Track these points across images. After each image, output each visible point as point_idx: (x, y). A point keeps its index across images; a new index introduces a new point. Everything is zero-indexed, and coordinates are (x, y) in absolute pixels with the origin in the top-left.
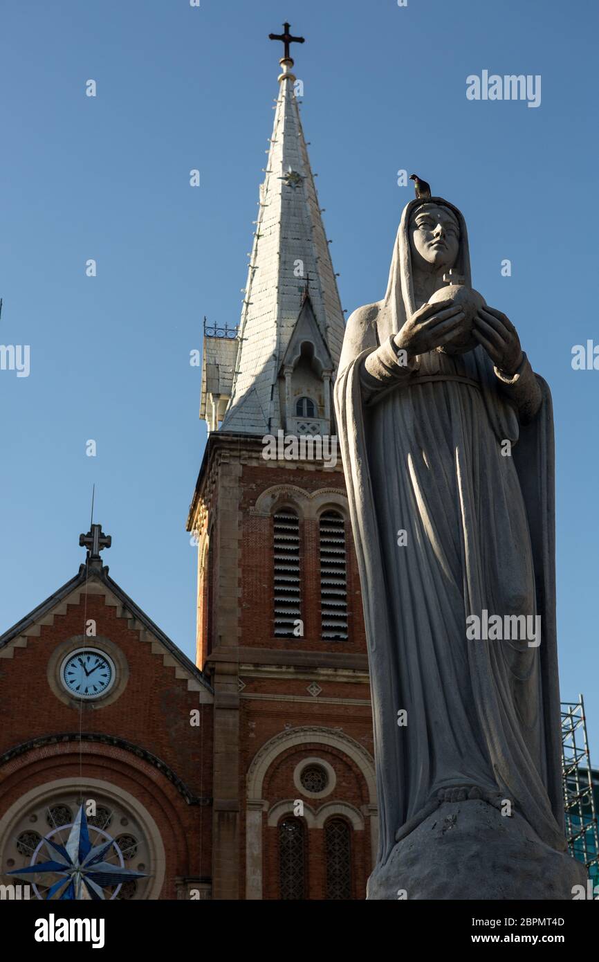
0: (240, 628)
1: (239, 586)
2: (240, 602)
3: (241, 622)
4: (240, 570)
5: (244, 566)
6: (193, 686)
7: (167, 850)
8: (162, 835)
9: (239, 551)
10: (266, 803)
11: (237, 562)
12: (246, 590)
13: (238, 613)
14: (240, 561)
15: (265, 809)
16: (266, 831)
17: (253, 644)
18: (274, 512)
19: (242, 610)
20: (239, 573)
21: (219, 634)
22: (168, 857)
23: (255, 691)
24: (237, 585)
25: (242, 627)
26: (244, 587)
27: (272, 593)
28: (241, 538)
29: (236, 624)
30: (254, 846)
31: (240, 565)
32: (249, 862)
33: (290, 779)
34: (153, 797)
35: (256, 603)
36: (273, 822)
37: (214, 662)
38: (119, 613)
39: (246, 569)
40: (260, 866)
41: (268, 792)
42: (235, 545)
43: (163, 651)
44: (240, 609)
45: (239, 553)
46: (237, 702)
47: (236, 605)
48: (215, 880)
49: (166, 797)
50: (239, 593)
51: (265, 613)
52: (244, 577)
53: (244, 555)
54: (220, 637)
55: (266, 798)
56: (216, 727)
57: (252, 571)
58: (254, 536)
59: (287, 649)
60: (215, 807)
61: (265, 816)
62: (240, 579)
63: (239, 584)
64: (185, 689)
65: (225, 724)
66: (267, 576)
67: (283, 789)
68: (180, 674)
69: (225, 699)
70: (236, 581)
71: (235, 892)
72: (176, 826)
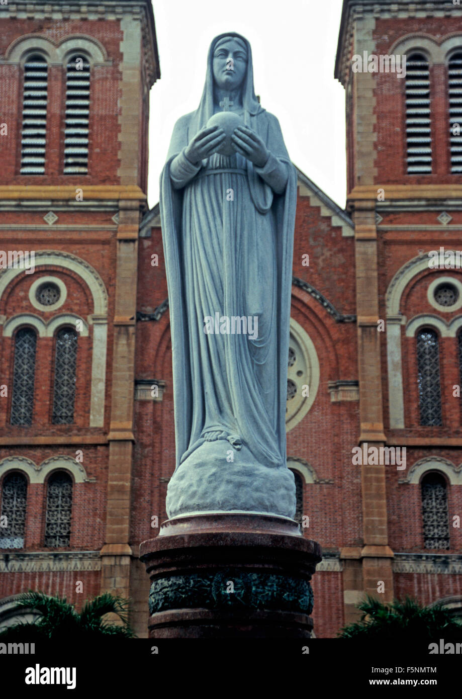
0: (376, 169)
1: (374, 131)
2: (375, 145)
3: (377, 164)
4: (375, 116)
5: (378, 112)
6: (336, 222)
7: (320, 359)
8: (316, 347)
9: (374, 100)
10: (404, 318)
11: (371, 110)
12: (381, 134)
13: (375, 156)
14: (375, 108)
15: (403, 323)
16: (404, 341)
17: (388, 182)
20: (374, 120)
22: (321, 366)
23: (391, 222)
24: (372, 130)
25: (378, 167)
26: (379, 132)
27: (405, 135)
28: (375, 87)
29: (372, 165)
30: (394, 353)
31: (374, 112)
32: (390, 367)
33: (424, 296)
34: (307, 317)
35: (390, 146)
36: (411, 333)
37: (353, 200)
39: (380, 116)
40: (400, 370)
41: (405, 308)
42: (370, 94)
43: (309, 193)
44: (376, 151)
45: (374, 102)
46: (374, 234)
47: (371, 148)
48: (361, 383)
49: (316, 316)
50: (374, 138)
51: (398, 154)
52: (378, 123)
53: (378, 103)
54: (359, 177)
55: (402, 314)
56: (357, 256)
57: (386, 116)
58: (387, 84)
59: (419, 184)
60: (358, 324)
61: (403, 329)
62: (375, 126)
63: (374, 129)
64: (329, 225)
65: (365, 253)
66: (399, 120)
67: (419, 305)
68: (325, 212)
69: (364, 231)
70: (372, 128)
71: (378, 392)
72: (327, 340)
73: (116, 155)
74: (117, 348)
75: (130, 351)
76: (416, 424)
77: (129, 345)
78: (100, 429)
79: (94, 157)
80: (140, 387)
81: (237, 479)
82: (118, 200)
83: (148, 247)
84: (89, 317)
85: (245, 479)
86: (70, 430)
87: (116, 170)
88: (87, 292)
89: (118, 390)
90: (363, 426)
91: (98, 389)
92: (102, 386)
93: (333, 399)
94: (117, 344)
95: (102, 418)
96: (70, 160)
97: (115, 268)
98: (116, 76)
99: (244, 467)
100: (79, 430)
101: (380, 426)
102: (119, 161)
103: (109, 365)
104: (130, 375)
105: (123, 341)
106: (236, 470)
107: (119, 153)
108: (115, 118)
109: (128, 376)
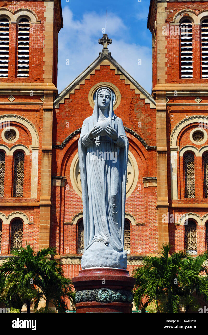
0: (167, 76)
1: (166, 57)
2: (166, 64)
3: (167, 73)
4: (166, 50)
5: (168, 48)
6: (147, 101)
7: (139, 167)
8: (137, 161)
10: (179, 147)
11: (165, 47)
14: (166, 46)
15: (178, 150)
16: (179, 158)
17: (172, 82)
18: (181, 22)
19: (167, 68)
20: (166, 52)
21: (158, 78)
22: (139, 170)
23: (173, 101)
24: (165, 57)
26: (168, 58)
27: (180, 59)
29: (165, 74)
30: (174, 164)
31: (166, 48)
32: (171, 171)
33: (188, 137)
35: (173, 64)
36: (182, 155)
37: (156, 91)
38: (116, 72)
39: (169, 50)
40: (176, 172)
41: (179, 141)
42: (164, 39)
43: (134, 87)
44: (166, 67)
45: (166, 43)
46: (165, 108)
47: (164, 65)
48: (158, 178)
49: (137, 146)
50: (166, 60)
51: (177, 68)
52: (168, 53)
53: (168, 44)
54: (158, 80)
56: (157, 118)
57: (172, 50)
59: (187, 83)
60: (157, 151)
61: (178, 153)
63: (166, 56)
64: (144, 103)
65: (161, 117)
66: (178, 52)
67: (185, 141)
68: (142, 96)
69: (160, 106)
70: (165, 55)
71: (166, 183)
72: (142, 157)
73: (42, 68)
74: (43, 161)
75: (49, 163)
76: (183, 197)
77: (49, 160)
78: (35, 199)
79: (32, 68)
80: (54, 180)
81: (107, 256)
82: (43, 90)
83: (58, 113)
84: (30, 147)
85: (109, 256)
86: (21, 200)
87: (42, 75)
88: (29, 134)
89: (44, 181)
90: (159, 198)
91: (34, 180)
92: (36, 179)
93: (145, 186)
94: (43, 159)
95: (37, 194)
96: (20, 70)
97: (42, 123)
98: (42, 29)
99: (109, 252)
100: (26, 200)
101: (167, 198)
102: (44, 70)
103: (39, 169)
104: (49, 174)
105: (46, 158)
106: (106, 252)
107: (44, 67)
108: (42, 49)
109: (48, 175)
